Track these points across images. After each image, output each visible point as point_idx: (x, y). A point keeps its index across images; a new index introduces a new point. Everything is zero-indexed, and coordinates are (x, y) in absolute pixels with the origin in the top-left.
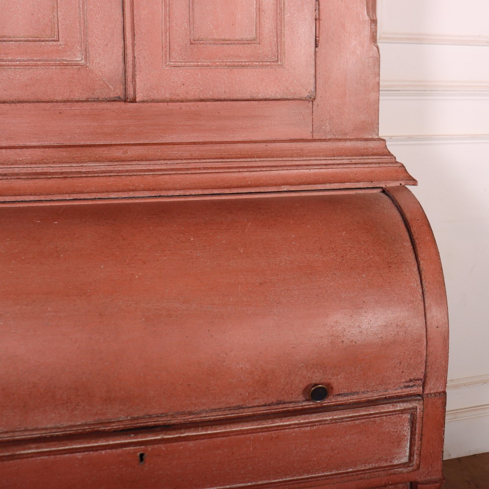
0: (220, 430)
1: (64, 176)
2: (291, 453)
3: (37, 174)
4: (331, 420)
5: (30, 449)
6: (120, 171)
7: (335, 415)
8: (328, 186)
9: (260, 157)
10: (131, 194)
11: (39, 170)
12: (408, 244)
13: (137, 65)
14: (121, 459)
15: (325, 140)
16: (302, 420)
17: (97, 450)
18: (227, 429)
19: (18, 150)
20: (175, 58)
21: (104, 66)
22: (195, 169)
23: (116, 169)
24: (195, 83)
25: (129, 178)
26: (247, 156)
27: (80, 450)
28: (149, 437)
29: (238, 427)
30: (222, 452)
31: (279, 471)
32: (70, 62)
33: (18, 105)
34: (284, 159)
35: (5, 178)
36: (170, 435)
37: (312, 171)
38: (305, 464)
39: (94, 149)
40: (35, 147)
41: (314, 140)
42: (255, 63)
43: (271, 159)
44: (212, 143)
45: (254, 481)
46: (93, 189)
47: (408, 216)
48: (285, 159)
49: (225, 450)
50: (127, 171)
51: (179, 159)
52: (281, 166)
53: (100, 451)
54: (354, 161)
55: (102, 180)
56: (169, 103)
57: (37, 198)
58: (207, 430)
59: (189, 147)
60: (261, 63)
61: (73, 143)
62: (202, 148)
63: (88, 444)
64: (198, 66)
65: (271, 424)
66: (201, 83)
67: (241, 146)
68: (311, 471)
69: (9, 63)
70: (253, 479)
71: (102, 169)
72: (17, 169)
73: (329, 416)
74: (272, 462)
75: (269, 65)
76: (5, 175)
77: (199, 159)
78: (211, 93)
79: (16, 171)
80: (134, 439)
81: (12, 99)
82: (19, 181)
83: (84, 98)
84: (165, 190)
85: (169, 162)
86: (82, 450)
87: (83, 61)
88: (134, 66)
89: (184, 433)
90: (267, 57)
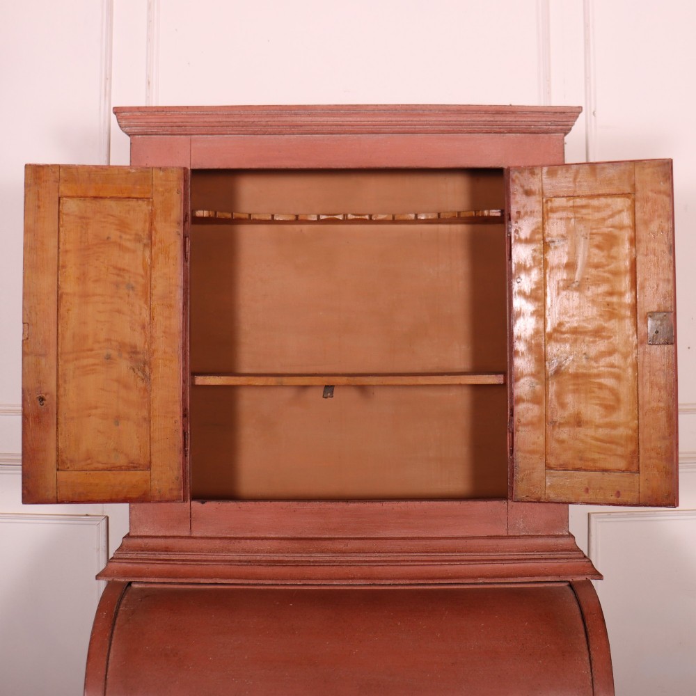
1: (297, 564)
3: (274, 561)
6: (341, 562)
8: (519, 580)
9: (460, 552)
10: (350, 582)
11: (276, 559)
12: (583, 636)
15: (519, 537)
19: (260, 541)
22: (404, 561)
23: (338, 559)
25: (349, 567)
26: (449, 550)
35: (249, 564)
37: (506, 565)
39: (320, 541)
40: (273, 539)
41: (509, 537)
43: (469, 554)
44: (419, 538)
47: (585, 610)
48: (482, 554)
50: (347, 562)
51: (391, 552)
52: (478, 560)
54: (544, 556)
55: (326, 568)
57: (274, 582)
59: (399, 542)
61: (303, 536)
62: (410, 543)
67: (444, 542)
71: (326, 560)
76: (250, 562)
77: (408, 553)
79: (258, 558)
82: (261, 568)
84: (378, 579)
85: (382, 555)
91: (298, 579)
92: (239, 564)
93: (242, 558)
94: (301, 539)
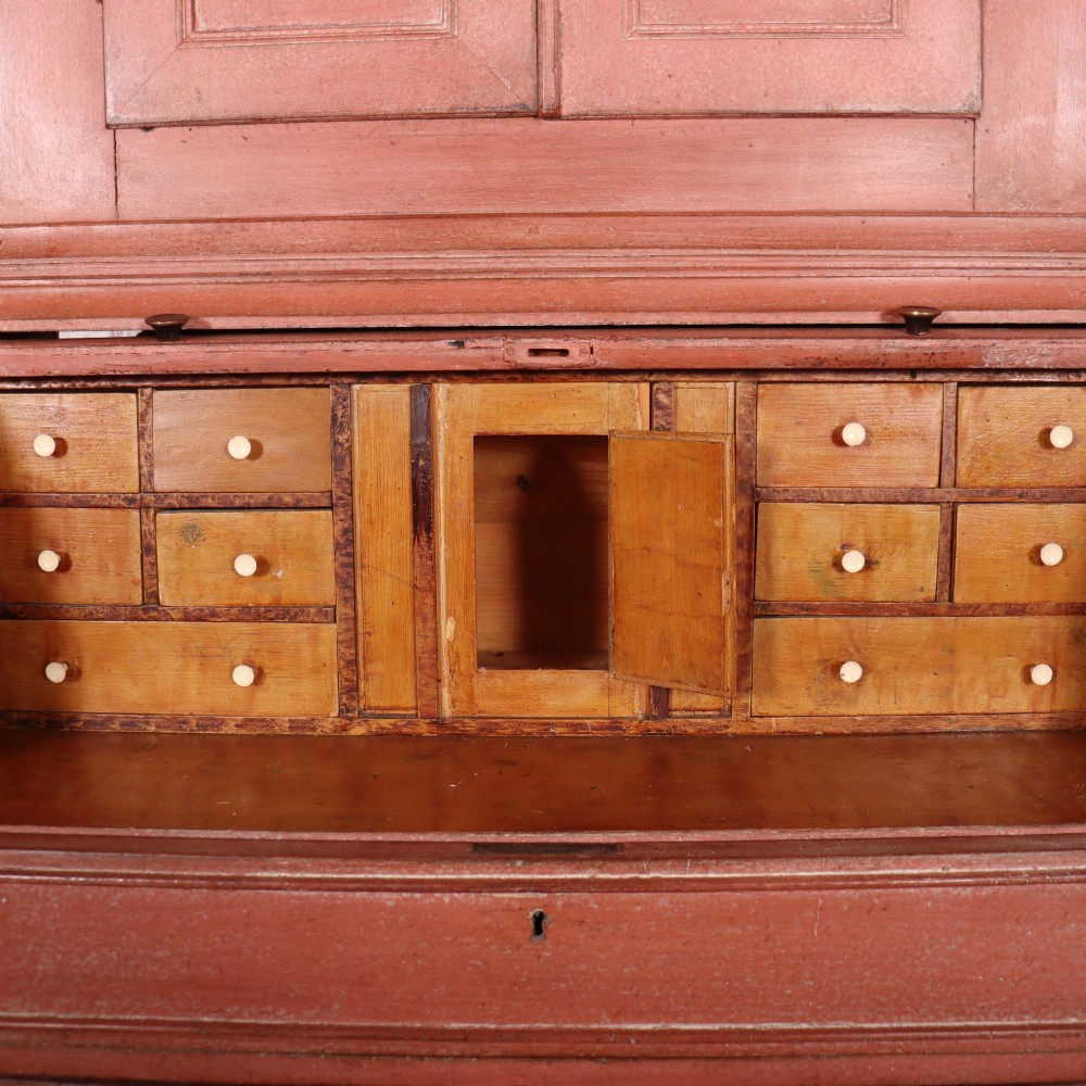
0: (739, 871)
1: (395, 277)
2: (919, 953)
3: (336, 273)
4: (1031, 874)
5: (277, 868)
6: (520, 271)
7: (1041, 863)
9: (849, 247)
11: (341, 266)
13: (565, 31)
14: (487, 920)
15: (1003, 214)
16: (954, 866)
17: (432, 891)
18: (756, 871)
19: (299, 225)
20: (651, 17)
21: (491, 34)
22: (695, 268)
23: (511, 266)
24: (697, 73)
25: (541, 284)
26: (817, 244)
27: (389, 886)
28: (562, 873)
29: (785, 870)
30: (739, 932)
31: (883, 999)
32: (416, 28)
33: (304, 127)
34: (906, 253)
35: (267, 280)
36: (611, 871)
37: (975, 281)
38: (952, 989)
39: (463, 222)
40: (335, 218)
41: (976, 214)
42: (838, 27)
43: (873, 252)
44: (733, 214)
45: (818, 1021)
46: (459, 305)
48: (910, 253)
49: (749, 928)
50: (536, 270)
51: (656, 247)
53: (437, 895)
54: (1076, 264)
55: (479, 286)
56: (636, 122)
58: (706, 869)
59: (679, 223)
60: (851, 27)
61: (418, 210)
62: (709, 223)
63: (411, 873)
64: (703, 33)
65: (872, 869)
66: (710, 72)
67: (803, 220)
68: (968, 1010)
69: (288, 33)
70: (814, 1014)
71: (480, 266)
72: (294, 262)
73: (1025, 864)
74: (867, 974)
75: (869, 32)
77: (704, 248)
78: (734, 97)
79: (292, 266)
80: (523, 873)
81: (290, 111)
82: (297, 287)
83: (444, 108)
84: (624, 310)
85: (634, 253)
86: (396, 886)
87: (445, 26)
88: (558, 34)
89: (649, 870)
90: (867, 14)
91: (397, 313)
92: (239, 280)
93: (249, 267)
94: (410, 217)
